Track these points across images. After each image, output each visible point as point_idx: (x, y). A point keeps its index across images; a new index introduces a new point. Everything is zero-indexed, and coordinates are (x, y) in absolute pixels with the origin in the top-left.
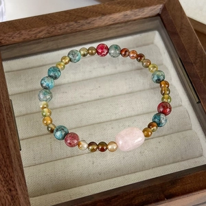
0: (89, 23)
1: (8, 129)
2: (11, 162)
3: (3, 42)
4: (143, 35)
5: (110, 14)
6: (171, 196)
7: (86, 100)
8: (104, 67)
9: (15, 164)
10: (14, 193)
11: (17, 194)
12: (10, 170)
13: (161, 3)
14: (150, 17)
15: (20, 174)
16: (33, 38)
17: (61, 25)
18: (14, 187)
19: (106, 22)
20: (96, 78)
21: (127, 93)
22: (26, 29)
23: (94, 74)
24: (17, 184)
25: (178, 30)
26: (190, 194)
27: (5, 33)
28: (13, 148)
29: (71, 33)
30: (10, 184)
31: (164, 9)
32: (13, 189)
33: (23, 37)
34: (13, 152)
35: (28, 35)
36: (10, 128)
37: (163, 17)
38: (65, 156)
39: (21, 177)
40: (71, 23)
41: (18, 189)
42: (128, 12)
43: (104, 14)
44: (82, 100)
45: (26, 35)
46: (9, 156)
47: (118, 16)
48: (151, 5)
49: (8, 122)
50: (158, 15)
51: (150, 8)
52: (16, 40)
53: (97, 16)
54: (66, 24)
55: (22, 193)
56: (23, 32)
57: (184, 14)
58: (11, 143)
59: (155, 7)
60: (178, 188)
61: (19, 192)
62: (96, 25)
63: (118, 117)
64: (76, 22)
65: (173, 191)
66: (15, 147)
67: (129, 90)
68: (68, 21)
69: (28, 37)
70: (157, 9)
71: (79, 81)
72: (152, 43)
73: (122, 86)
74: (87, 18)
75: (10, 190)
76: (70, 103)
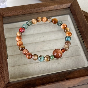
0: (40, 9)
1: (3, 49)
2: (3, 62)
3: (4, 15)
4: (63, 16)
5: (49, 6)
6: (68, 79)
7: (38, 41)
8: (46, 29)
9: (5, 63)
10: (3, 74)
11: (4, 74)
12: (2, 65)
13: (70, 3)
14: (65, 8)
15: (6, 67)
16: (17, 14)
17: (28, 10)
18: (3, 72)
19: (47, 9)
20: (42, 33)
21: (55, 40)
22: (14, 11)
23: (42, 31)
24: (4, 71)
25: (76, 14)
26: (76, 78)
27: (5, 12)
28: (4, 57)
29: (33, 13)
30: (1, 70)
31: (71, 5)
32: (2, 72)
33: (12, 14)
34: (4, 58)
35: (15, 13)
36: (4, 49)
37: (71, 9)
38: (27, 63)
39: (7, 68)
40: (32, 9)
41: (5, 73)
42: (56, 6)
43: (46, 6)
44: (36, 41)
45: (13, 13)
46: (2, 59)
47: (52, 7)
48: (66, 3)
49: (3, 47)
50: (69, 8)
51: (65, 5)
52: (10, 15)
53: (43, 7)
54: (30, 9)
55: (6, 74)
56: (13, 12)
57: (80, 7)
58: (3, 54)
59: (68, 4)
60: (71, 76)
61: (5, 74)
62: (43, 11)
63: (50, 49)
64: (35, 9)
65: (69, 77)
66: (5, 56)
67: (56, 39)
68: (31, 8)
69: (14, 14)
70: (68, 5)
71: (35, 34)
72: (67, 20)
73: (53, 36)
74: (39, 7)
75: (1, 73)
76: (31, 42)
